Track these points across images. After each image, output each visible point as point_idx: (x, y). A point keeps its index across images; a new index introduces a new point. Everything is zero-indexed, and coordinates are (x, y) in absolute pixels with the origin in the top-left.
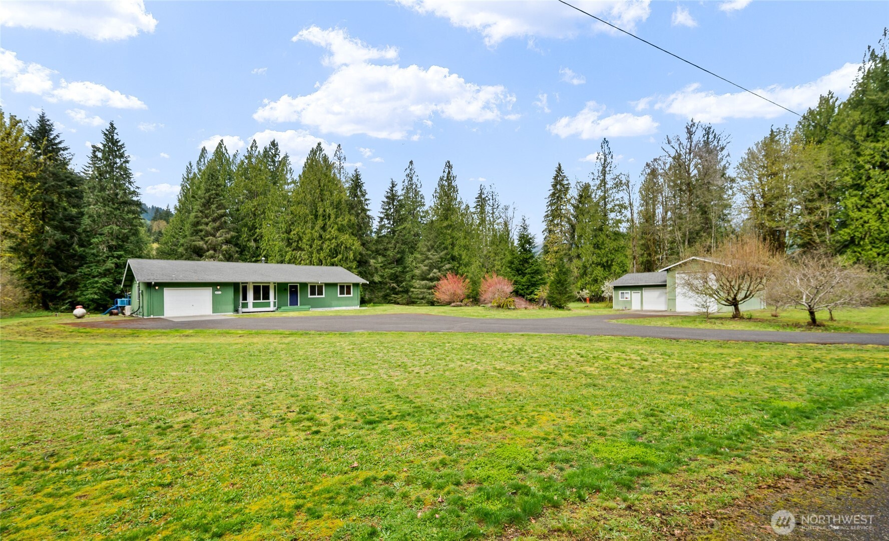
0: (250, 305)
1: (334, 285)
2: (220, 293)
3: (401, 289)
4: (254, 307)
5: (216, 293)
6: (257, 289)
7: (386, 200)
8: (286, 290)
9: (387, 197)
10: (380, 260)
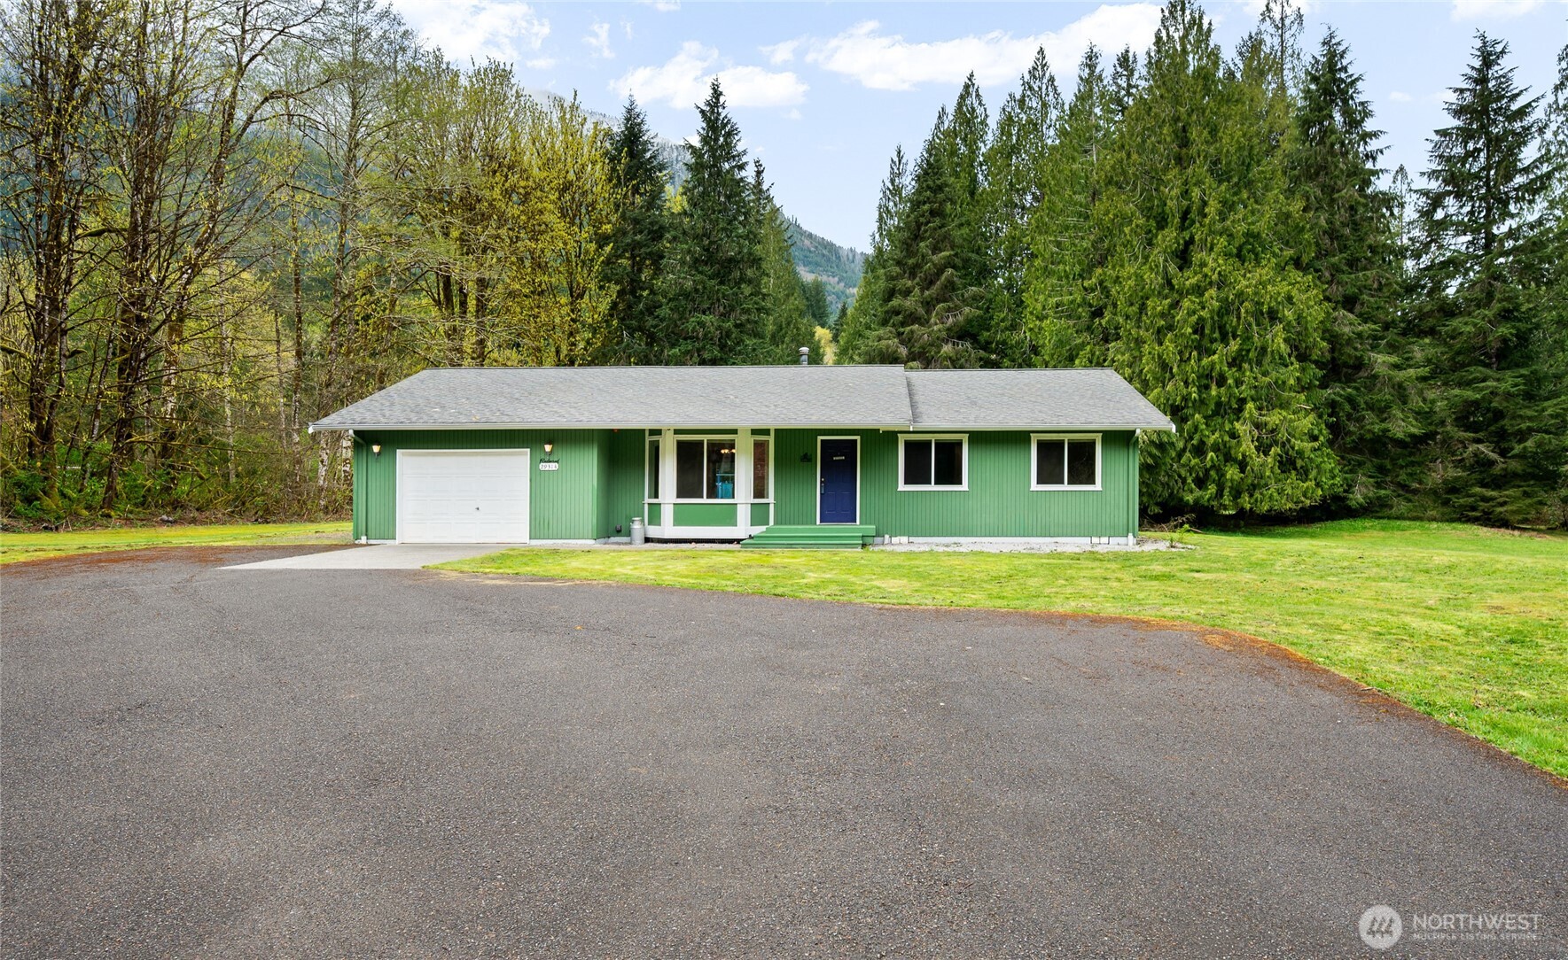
0: (667, 513)
1: (1014, 439)
2: (553, 466)
3: (1514, 465)
4: (678, 521)
5: (544, 466)
6: (688, 454)
7: (1452, 122)
8: (808, 458)
9: (1458, 112)
10: (1418, 355)
